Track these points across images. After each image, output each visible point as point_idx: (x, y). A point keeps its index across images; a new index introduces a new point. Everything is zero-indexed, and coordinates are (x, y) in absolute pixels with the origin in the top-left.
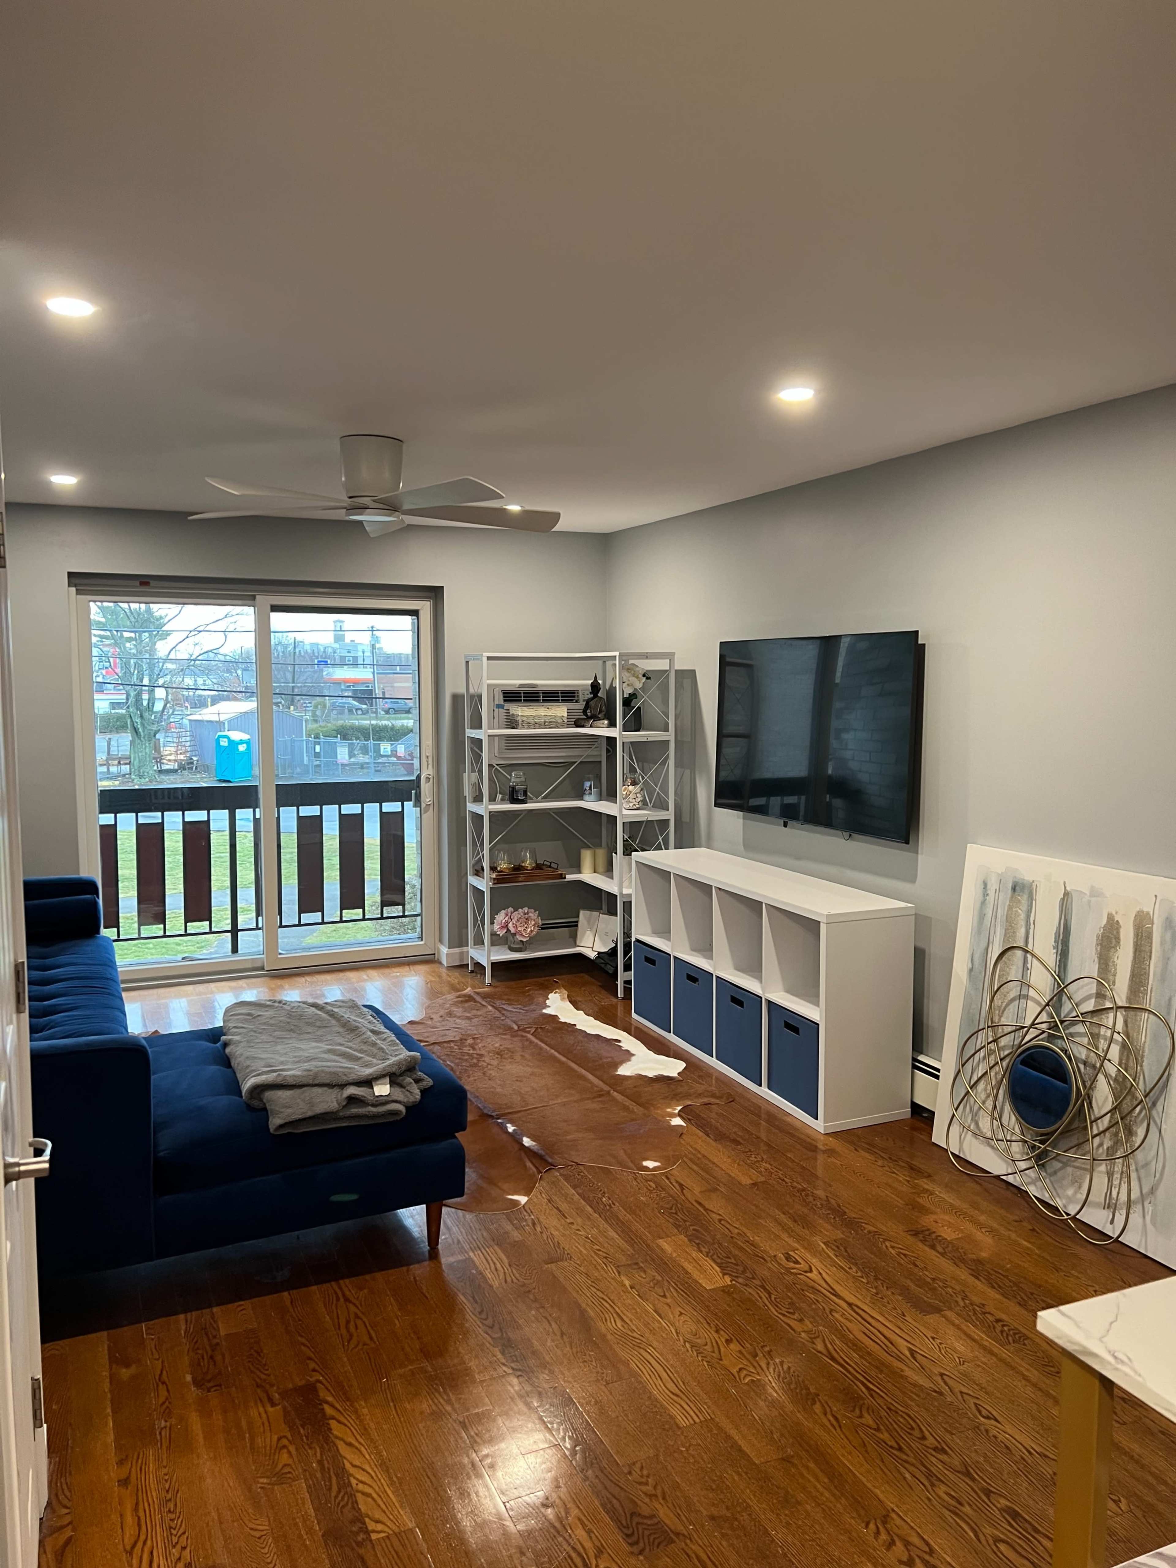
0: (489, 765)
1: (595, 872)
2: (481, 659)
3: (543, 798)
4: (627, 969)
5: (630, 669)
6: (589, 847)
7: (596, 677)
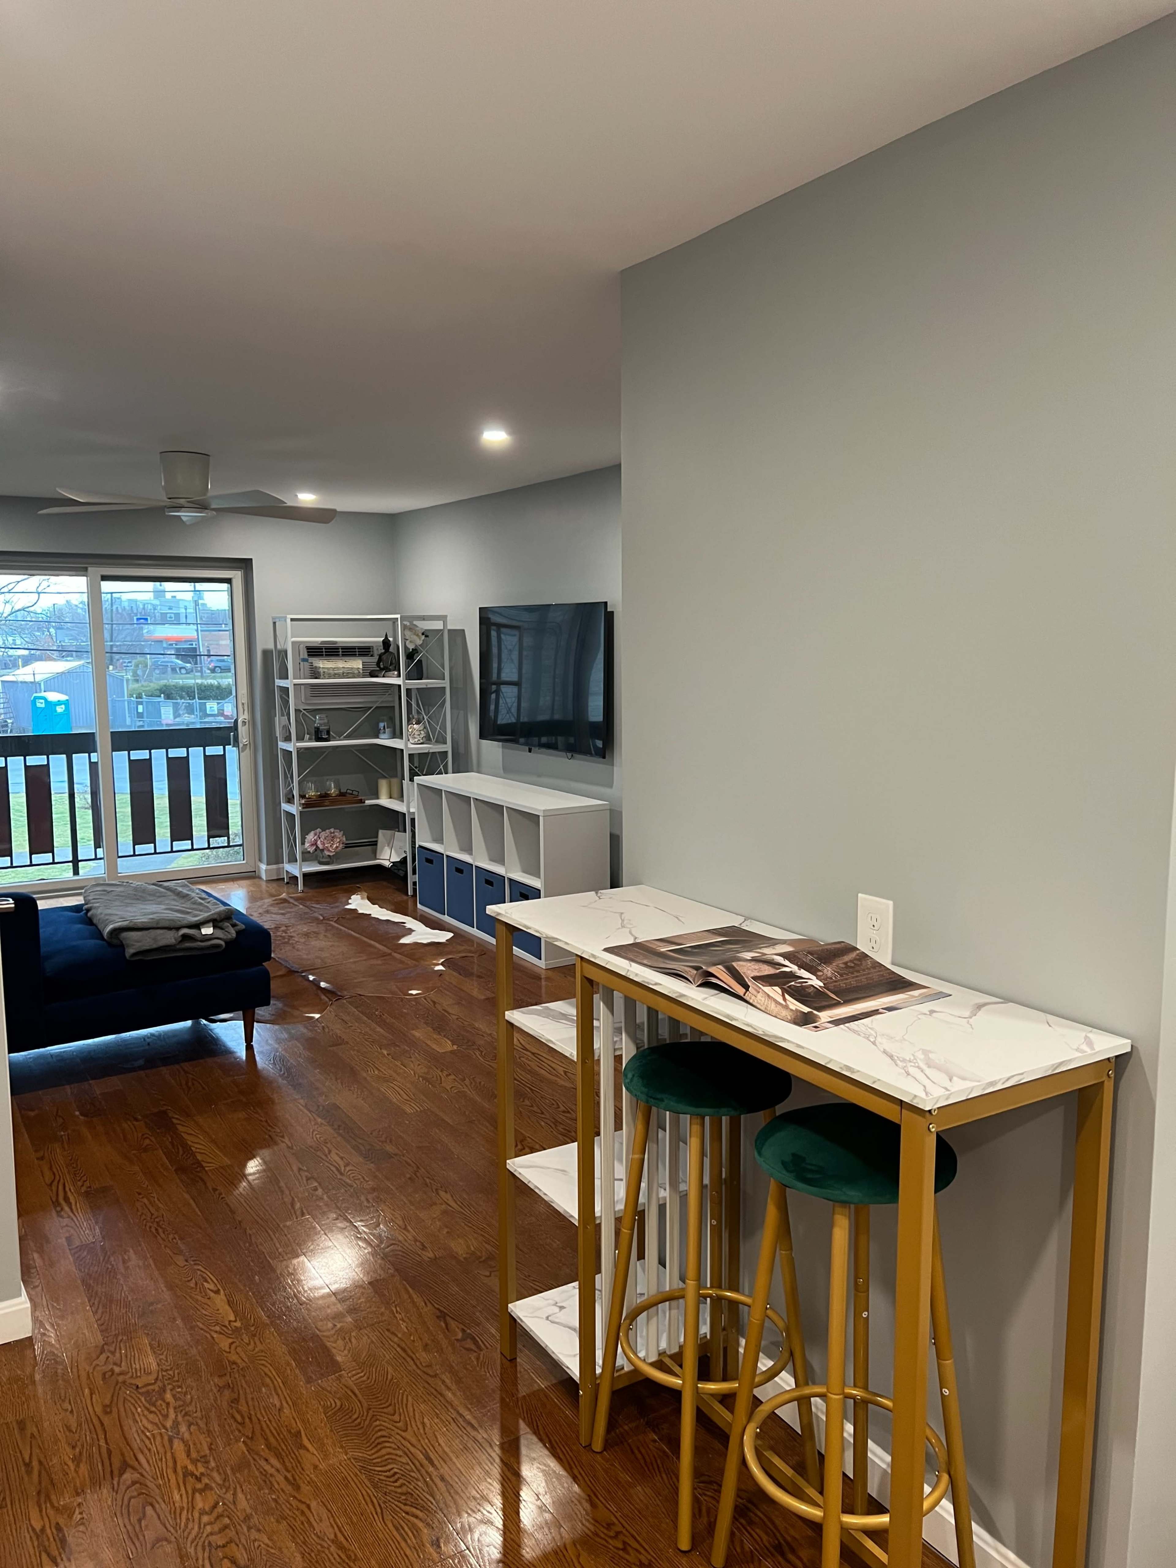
0: (296, 710)
1: (391, 798)
2: (285, 621)
3: (345, 737)
4: (414, 873)
5: (412, 628)
6: (385, 777)
7: (386, 635)
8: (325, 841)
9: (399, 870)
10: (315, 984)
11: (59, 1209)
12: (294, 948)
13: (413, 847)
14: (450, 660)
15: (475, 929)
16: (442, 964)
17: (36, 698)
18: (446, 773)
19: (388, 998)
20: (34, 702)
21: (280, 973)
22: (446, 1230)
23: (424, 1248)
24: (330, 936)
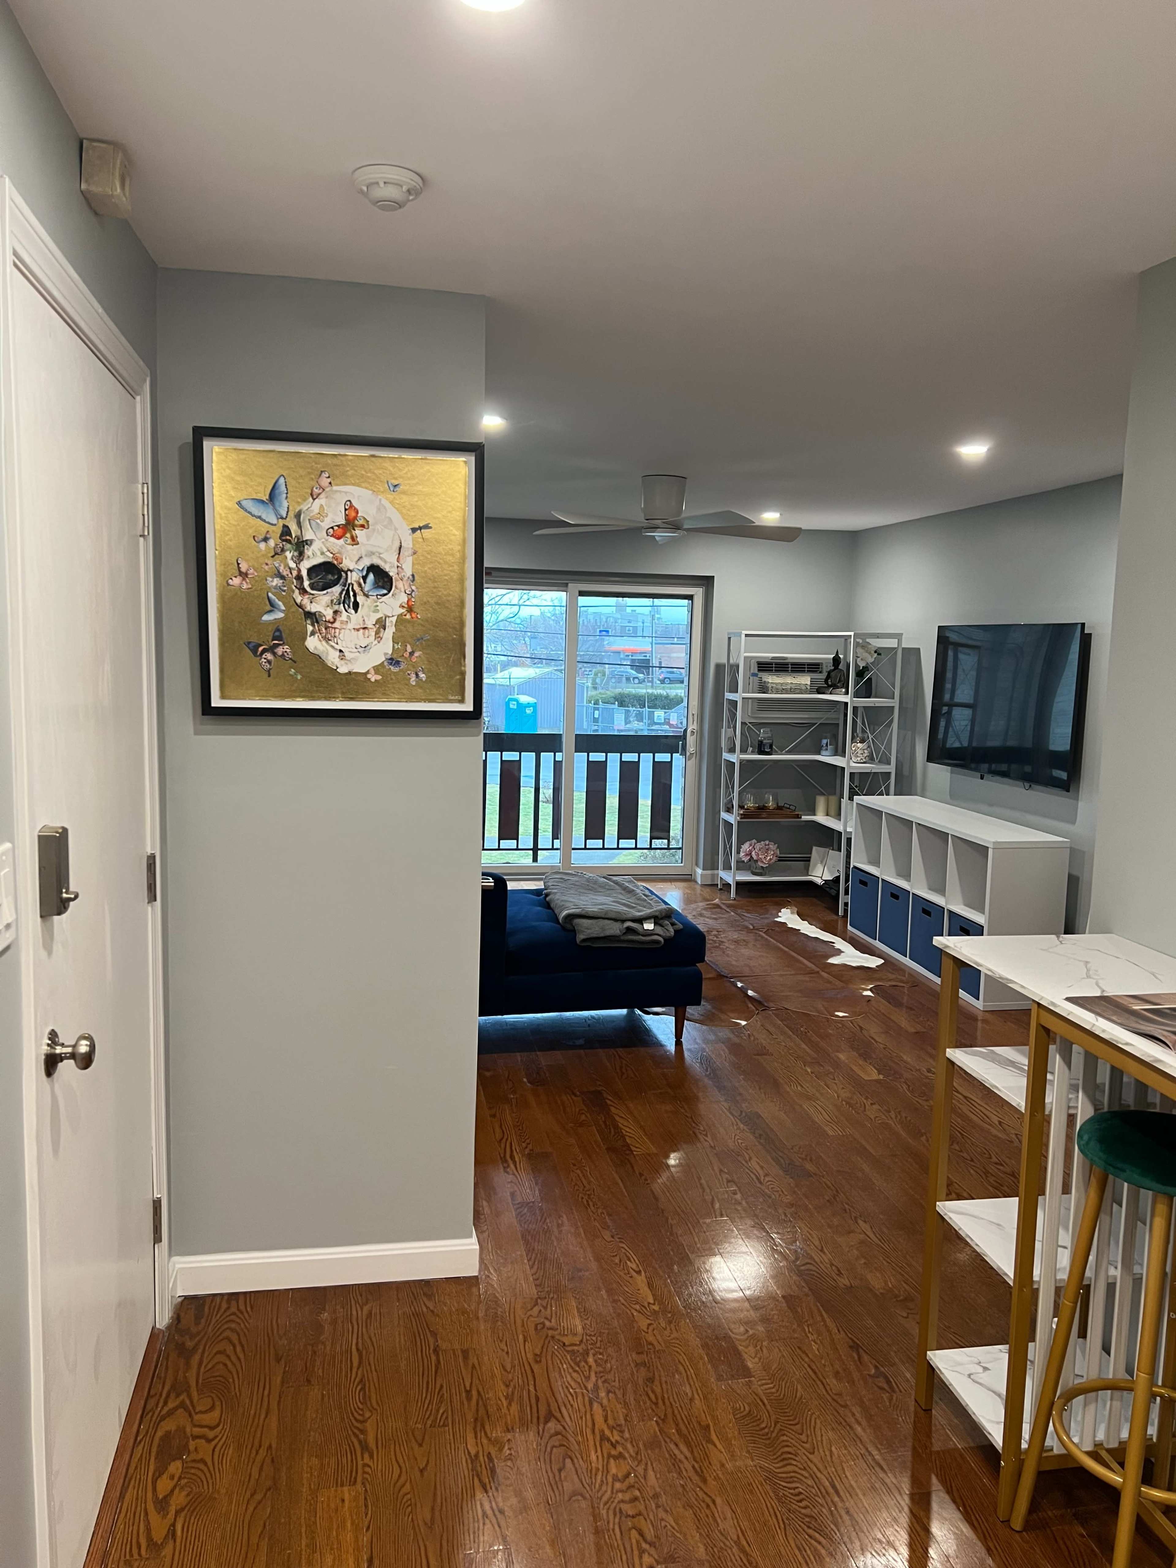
0: (742, 723)
1: (827, 815)
2: (740, 636)
3: (786, 752)
4: (846, 893)
5: (865, 646)
6: (823, 794)
7: (837, 652)
8: (760, 853)
9: (831, 888)
10: (743, 991)
11: (505, 1165)
12: (724, 952)
13: (847, 867)
14: (902, 679)
15: (908, 959)
16: (871, 990)
17: (510, 700)
18: (888, 794)
19: (814, 1016)
20: (508, 704)
21: (710, 976)
22: (863, 1261)
23: (840, 1273)
24: (758, 946)
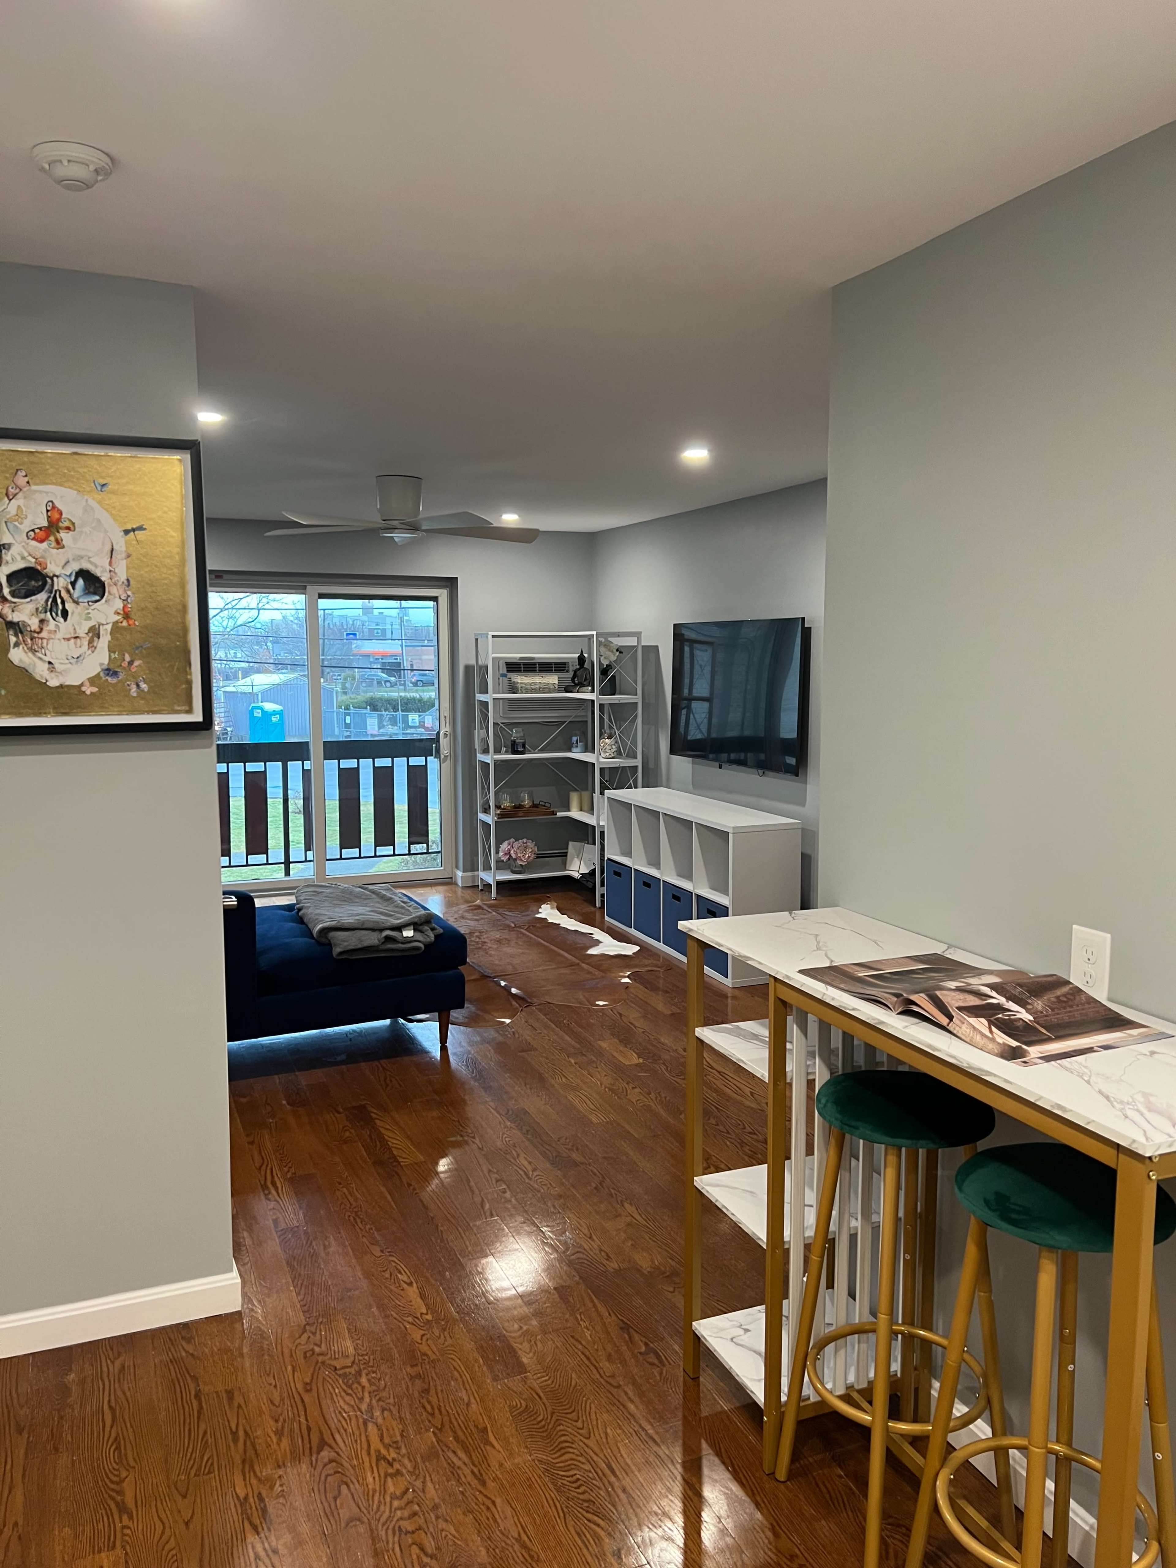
0: (494, 723)
1: (581, 810)
2: (487, 637)
3: (539, 750)
4: (602, 885)
5: (607, 645)
6: (576, 790)
7: (582, 651)
8: (518, 851)
9: (588, 881)
10: (507, 989)
11: (266, 1192)
12: (487, 953)
13: (602, 860)
14: (643, 676)
15: (661, 944)
16: (628, 977)
17: (254, 708)
18: (636, 787)
19: (576, 1007)
20: (251, 712)
21: (473, 977)
22: (630, 1243)
23: (608, 1258)
24: (521, 943)
